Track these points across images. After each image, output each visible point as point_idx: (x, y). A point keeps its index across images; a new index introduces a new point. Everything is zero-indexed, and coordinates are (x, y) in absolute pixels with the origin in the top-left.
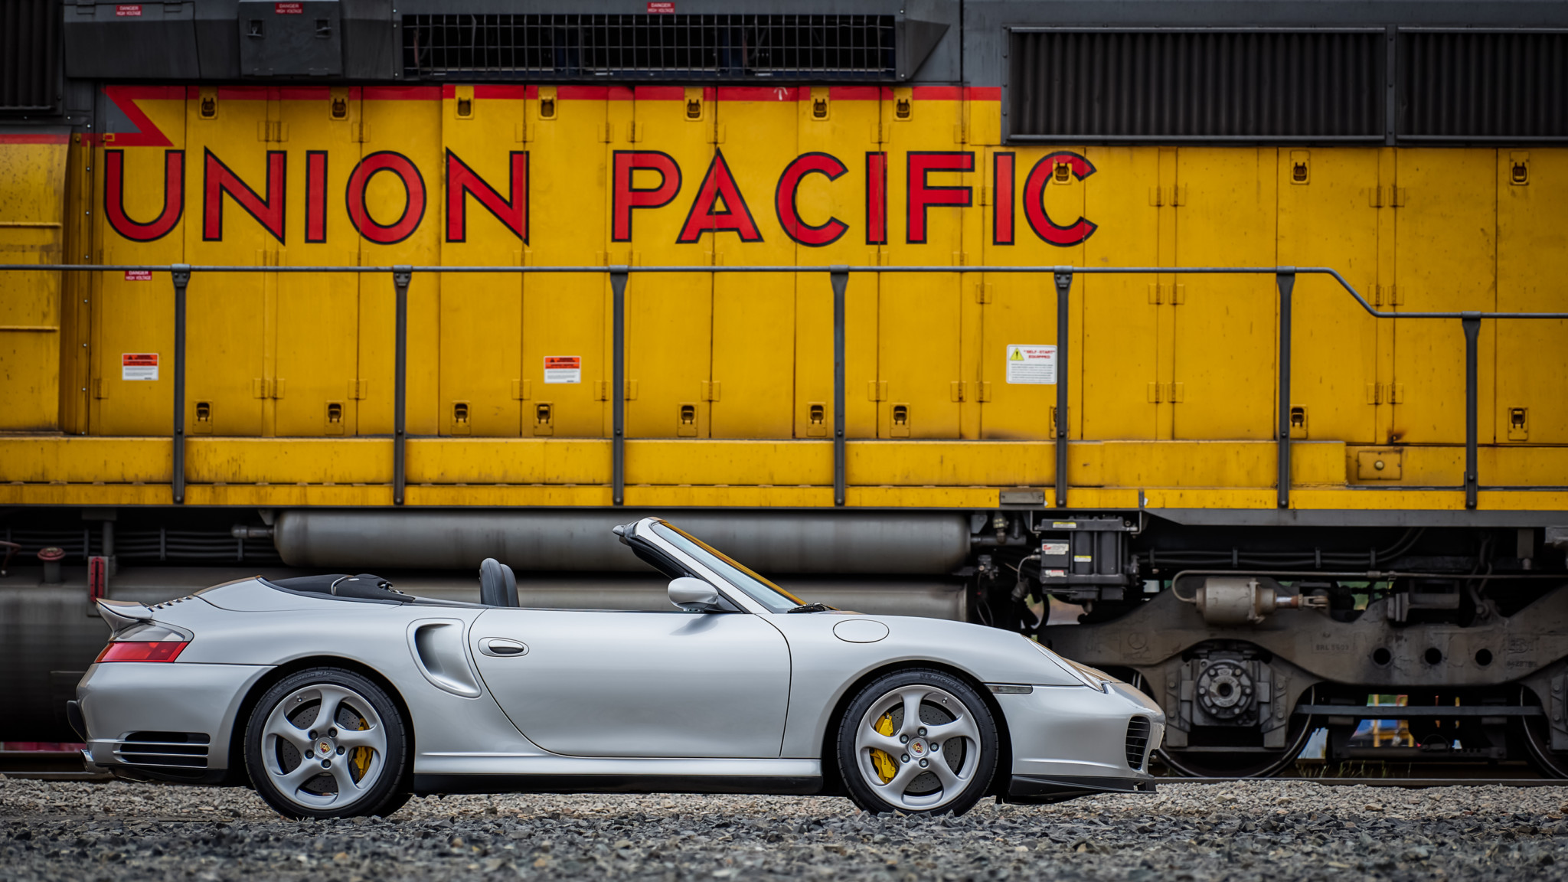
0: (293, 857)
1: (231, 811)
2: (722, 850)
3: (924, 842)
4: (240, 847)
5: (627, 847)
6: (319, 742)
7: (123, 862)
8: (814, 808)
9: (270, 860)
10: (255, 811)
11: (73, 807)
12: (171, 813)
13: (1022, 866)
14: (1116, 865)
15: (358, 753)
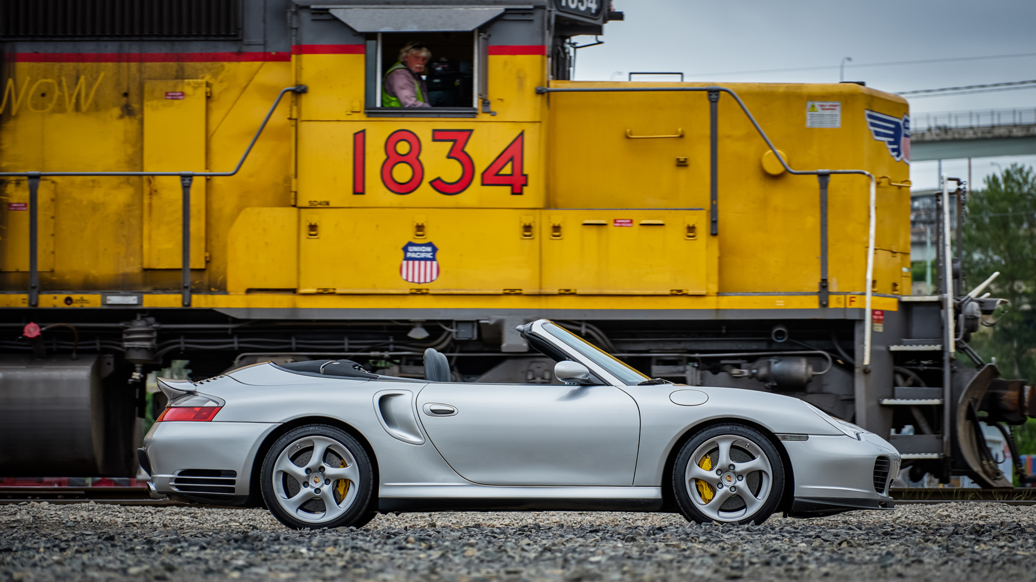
0: (297, 550)
1: (251, 526)
2: (595, 546)
3: (734, 541)
4: (259, 544)
5: (529, 545)
6: (313, 476)
7: (179, 554)
8: (656, 522)
9: (281, 553)
10: (268, 526)
11: (142, 524)
12: (209, 527)
13: (803, 555)
14: (869, 555)
15: (340, 483)
